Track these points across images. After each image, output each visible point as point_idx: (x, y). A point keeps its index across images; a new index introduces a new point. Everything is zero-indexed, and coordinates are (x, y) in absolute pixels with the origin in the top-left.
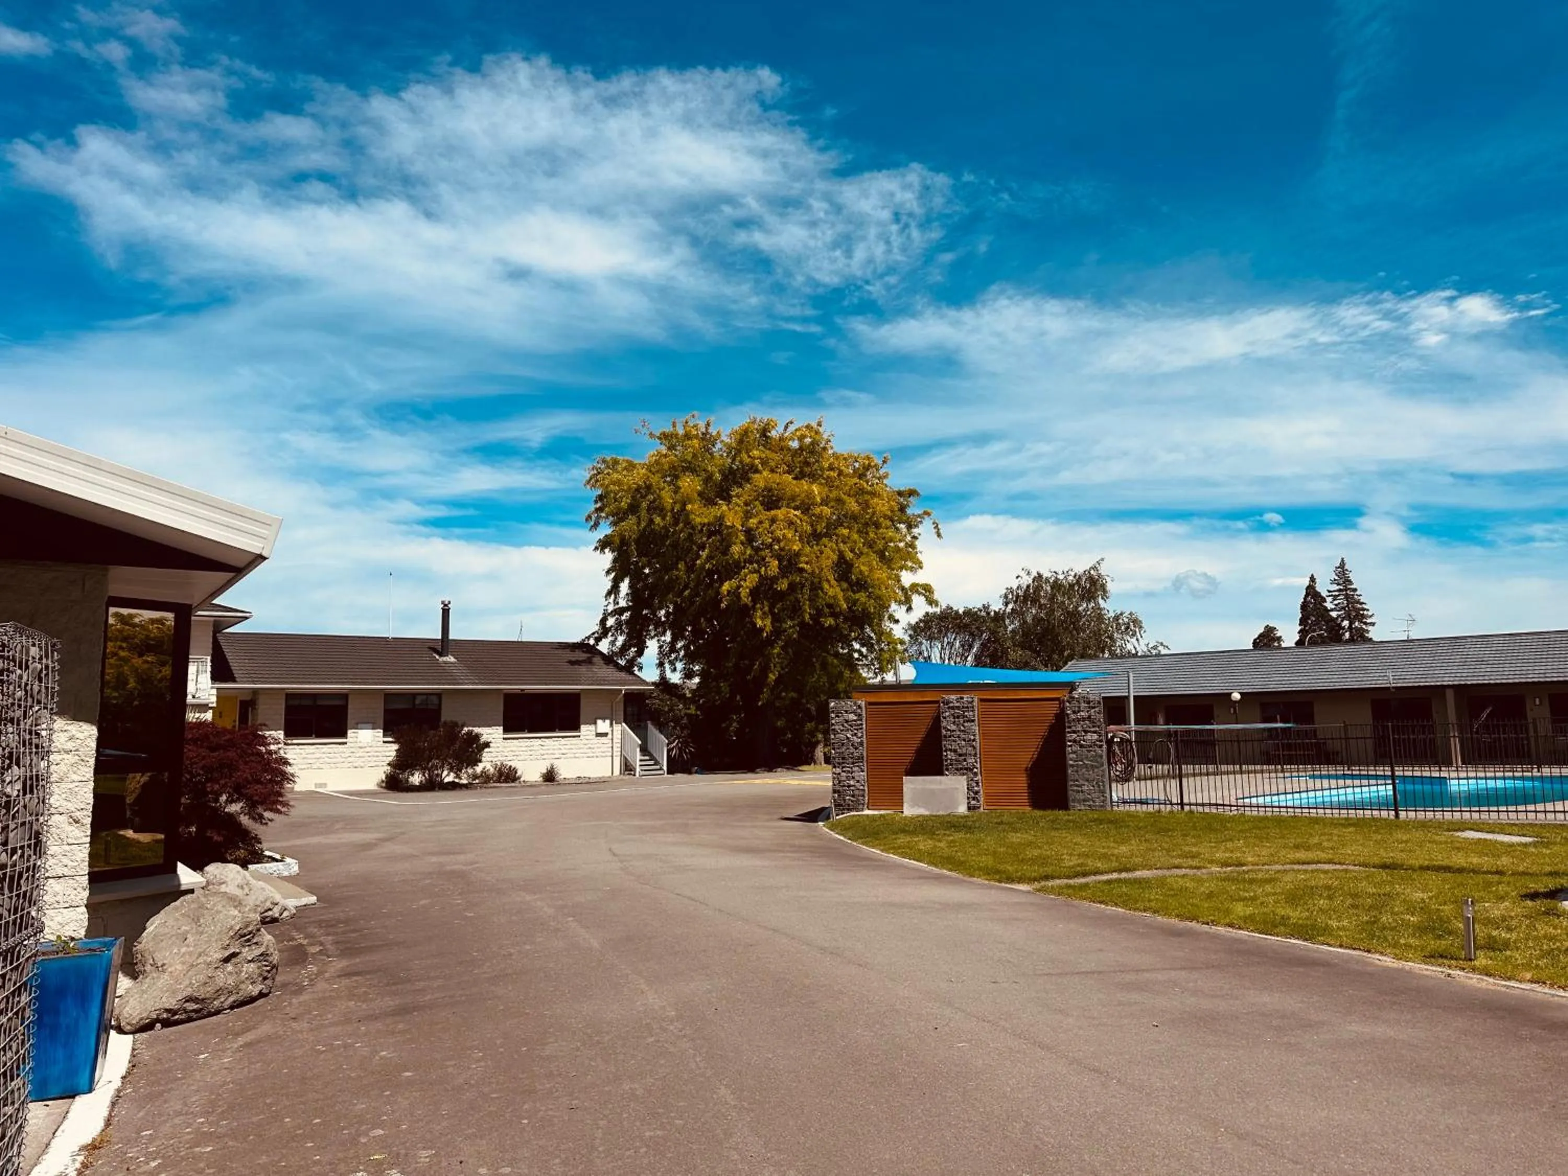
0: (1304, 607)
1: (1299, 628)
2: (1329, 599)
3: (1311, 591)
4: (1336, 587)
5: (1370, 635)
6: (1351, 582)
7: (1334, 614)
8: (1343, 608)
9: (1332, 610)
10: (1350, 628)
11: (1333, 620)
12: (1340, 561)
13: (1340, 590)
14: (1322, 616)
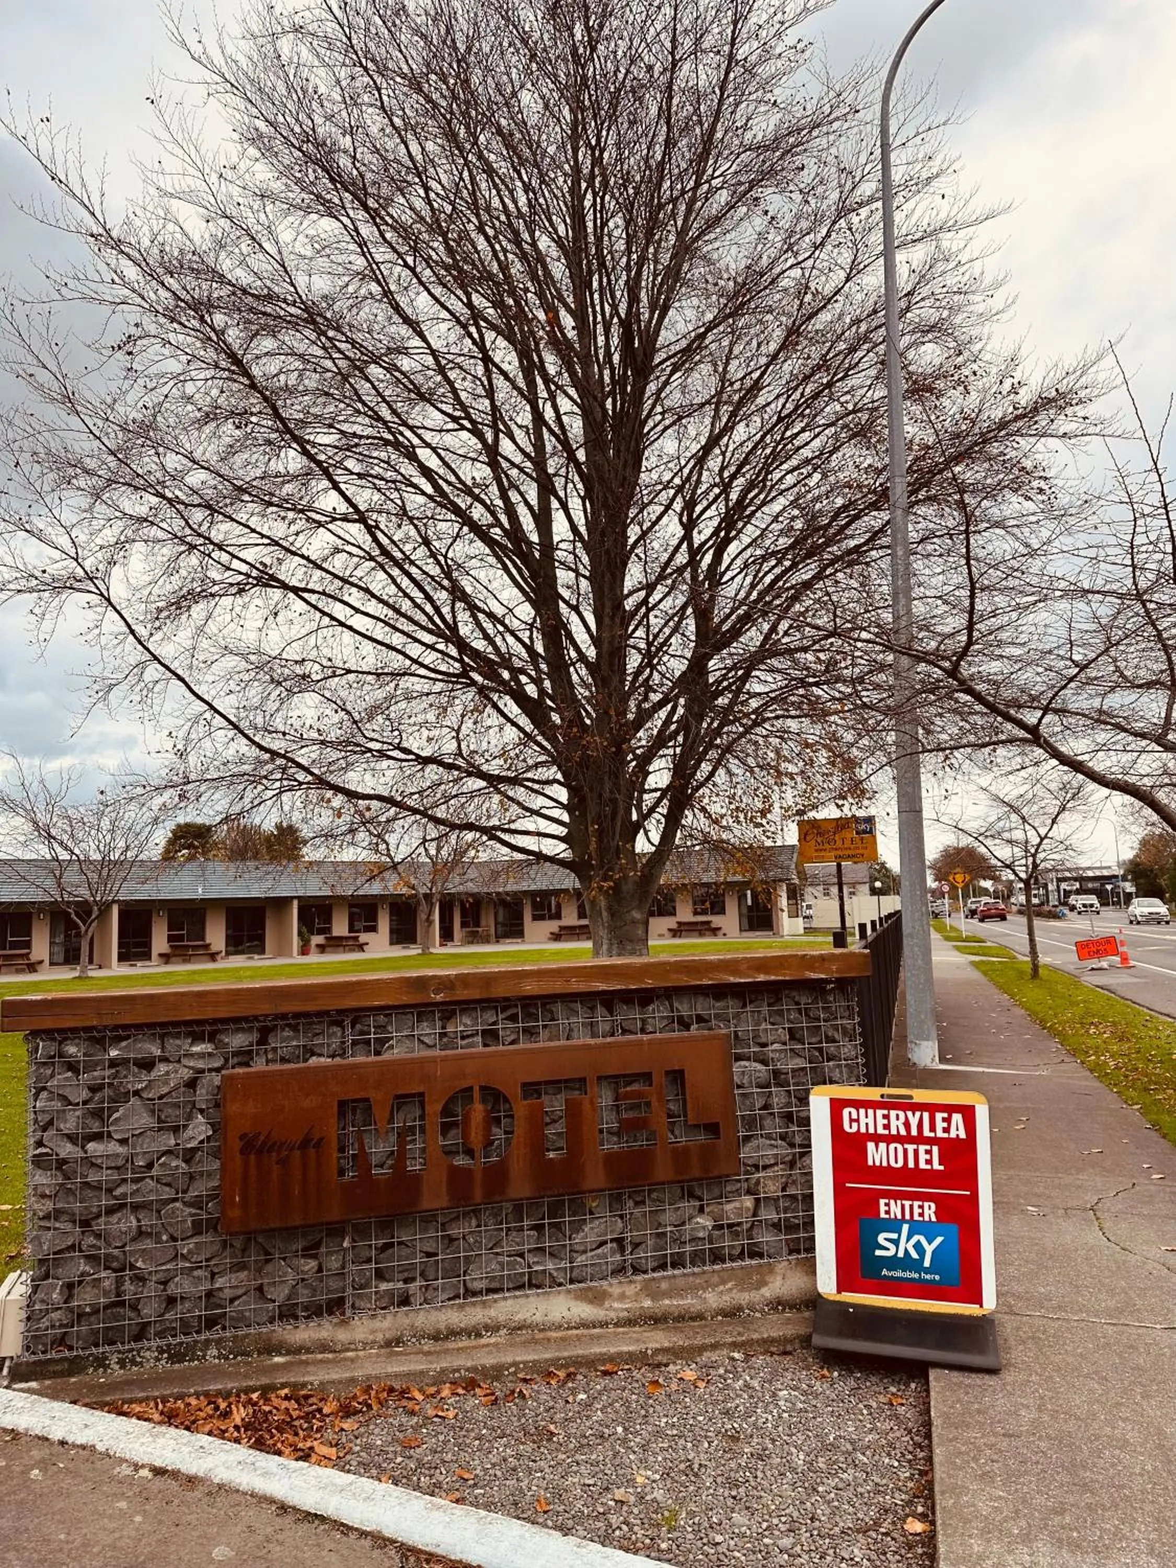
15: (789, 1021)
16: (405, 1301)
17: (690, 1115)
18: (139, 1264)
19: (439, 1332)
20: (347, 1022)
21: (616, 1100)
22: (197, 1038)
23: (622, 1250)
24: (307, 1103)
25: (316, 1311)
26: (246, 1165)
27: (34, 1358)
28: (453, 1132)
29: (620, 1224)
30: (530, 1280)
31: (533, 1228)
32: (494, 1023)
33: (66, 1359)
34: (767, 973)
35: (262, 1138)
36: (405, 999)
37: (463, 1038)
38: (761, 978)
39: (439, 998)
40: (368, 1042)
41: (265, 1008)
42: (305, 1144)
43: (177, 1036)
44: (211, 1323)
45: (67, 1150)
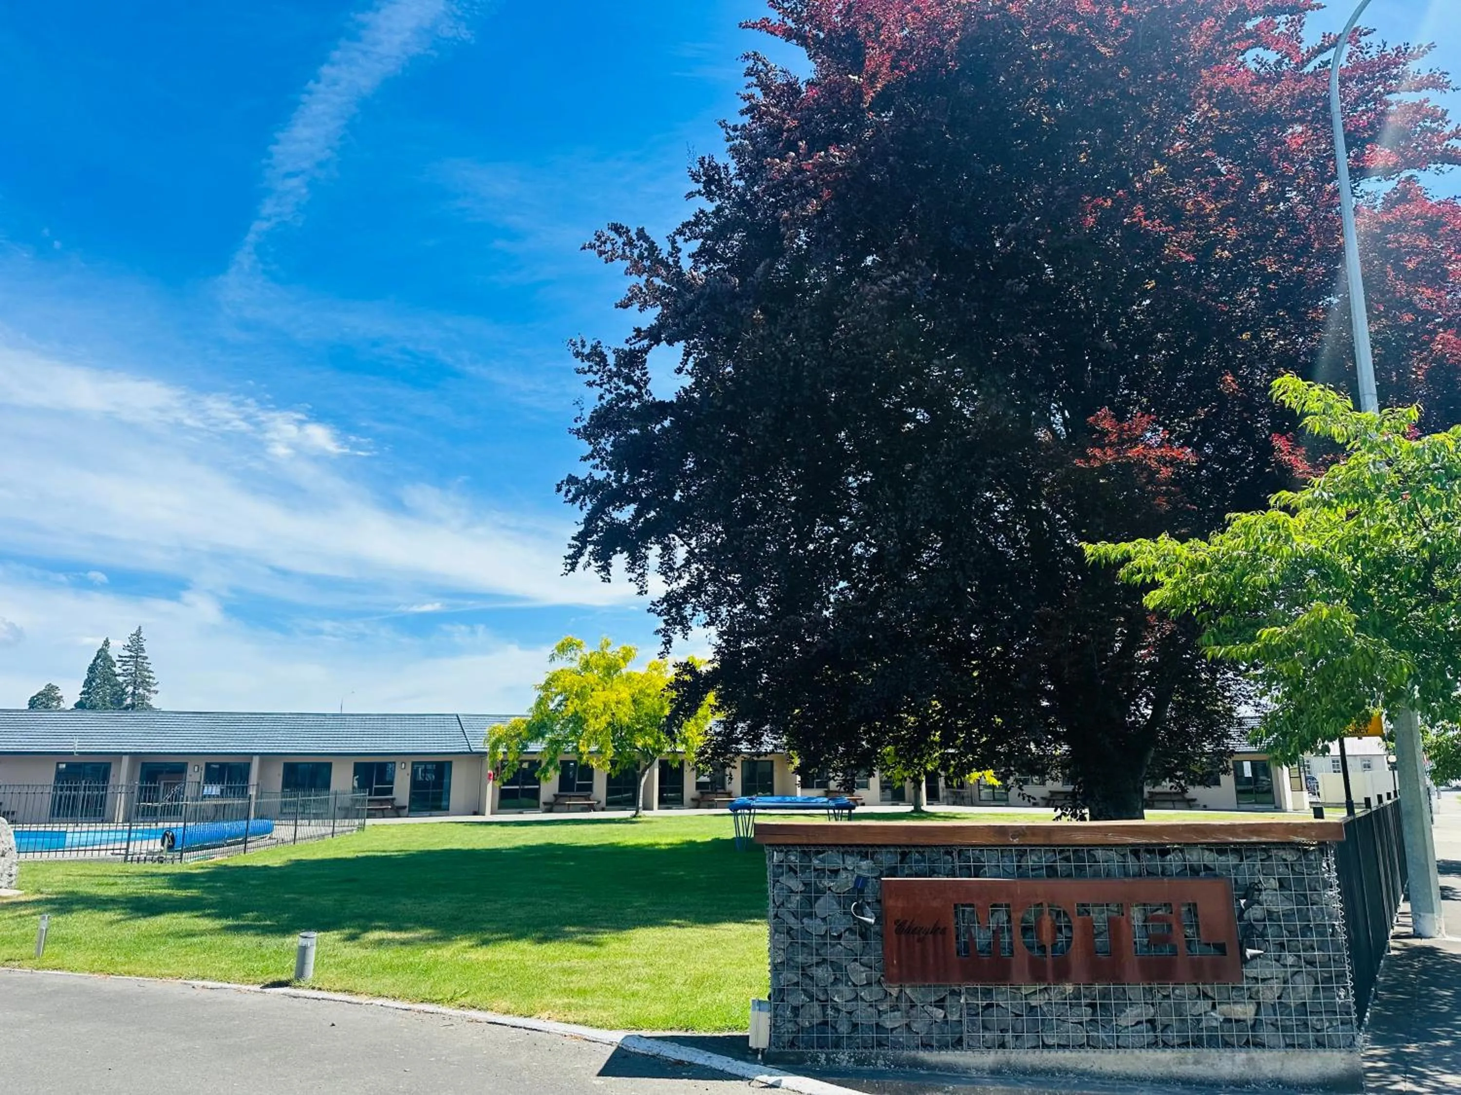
0: (91, 670)
1: (82, 689)
2: (119, 664)
3: (102, 654)
4: (128, 654)
5: (151, 702)
6: (143, 650)
7: (120, 679)
8: (131, 674)
9: (119, 675)
10: (133, 694)
11: (119, 684)
12: (137, 628)
13: (131, 657)
14: (109, 680)
15: (1279, 874)
16: (1003, 1046)
17: (1202, 936)
18: (836, 999)
19: (1026, 1069)
20: (955, 854)
21: (1145, 921)
22: (865, 856)
23: (1154, 1029)
24: (935, 904)
25: (944, 1046)
26: (899, 941)
27: (777, 1051)
28: (1030, 934)
29: (1152, 1011)
30: (1088, 1041)
31: (1087, 1005)
32: (1055, 862)
33: (796, 1053)
34: (1259, 836)
35: (908, 923)
36: (993, 840)
37: (1033, 870)
38: (1254, 839)
39: (1016, 841)
40: (969, 868)
41: (903, 840)
42: (935, 931)
43: (851, 854)
44: (880, 1045)
45: (792, 921)
